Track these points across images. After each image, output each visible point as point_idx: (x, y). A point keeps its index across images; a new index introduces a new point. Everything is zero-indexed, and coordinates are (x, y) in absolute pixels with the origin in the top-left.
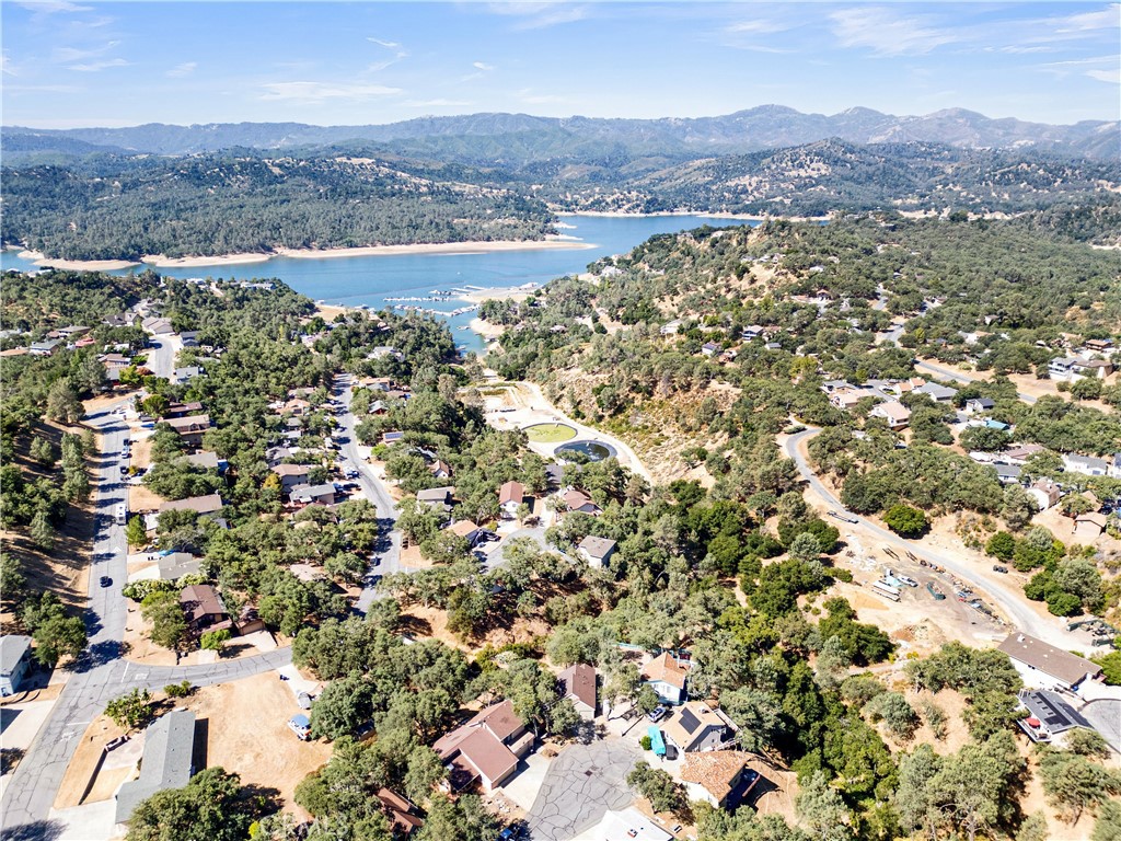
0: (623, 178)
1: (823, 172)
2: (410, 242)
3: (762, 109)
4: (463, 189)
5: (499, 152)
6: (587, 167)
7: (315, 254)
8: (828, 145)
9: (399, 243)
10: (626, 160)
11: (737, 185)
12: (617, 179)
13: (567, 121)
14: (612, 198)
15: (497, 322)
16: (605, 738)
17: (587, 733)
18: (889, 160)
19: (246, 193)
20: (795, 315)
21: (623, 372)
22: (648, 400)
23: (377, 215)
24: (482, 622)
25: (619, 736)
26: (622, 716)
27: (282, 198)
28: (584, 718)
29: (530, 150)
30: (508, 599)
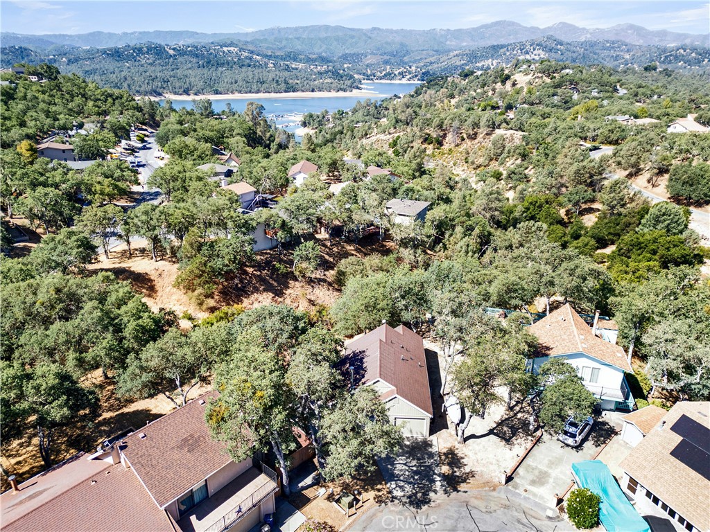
0: (406, 63)
1: (542, 56)
2: (258, 92)
3: (497, 24)
4: (297, 67)
5: (323, 48)
6: (382, 57)
8: (545, 39)
9: (250, 92)
10: (407, 53)
12: (402, 63)
13: (368, 31)
14: (399, 71)
15: (314, 127)
16: (463, 487)
17: (416, 473)
18: (587, 50)
19: (149, 64)
20: (556, 97)
21: (415, 128)
22: (438, 149)
23: (236, 76)
24: (236, 281)
25: (496, 480)
26: (491, 432)
27: (174, 67)
28: (405, 433)
29: (344, 47)
30: (282, 256)
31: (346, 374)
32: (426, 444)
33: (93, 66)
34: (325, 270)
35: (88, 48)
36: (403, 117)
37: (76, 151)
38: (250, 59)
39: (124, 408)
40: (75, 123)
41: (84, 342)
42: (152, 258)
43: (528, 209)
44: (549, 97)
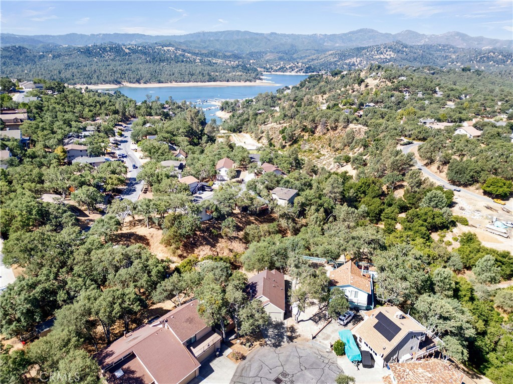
0: (294, 59)
1: (392, 56)
2: (189, 81)
4: (217, 62)
5: (235, 47)
6: (278, 54)
7: (142, 86)
8: (395, 44)
9: (183, 82)
10: (296, 51)
11: (350, 62)
12: (291, 60)
13: (268, 35)
14: (289, 66)
15: (229, 111)
16: (295, 340)
17: (276, 335)
18: (425, 52)
19: (111, 60)
20: (393, 98)
21: (297, 121)
22: (312, 136)
23: (174, 70)
24: (191, 239)
25: (309, 338)
26: (310, 319)
27: (128, 62)
28: (273, 319)
29: (250, 47)
30: (215, 225)
31: (248, 293)
32: (282, 324)
33: (70, 60)
34: (238, 232)
35: (66, 46)
36: (289, 113)
37: (88, 151)
38: (183, 56)
42: (146, 226)
43: (361, 187)
44: (388, 97)
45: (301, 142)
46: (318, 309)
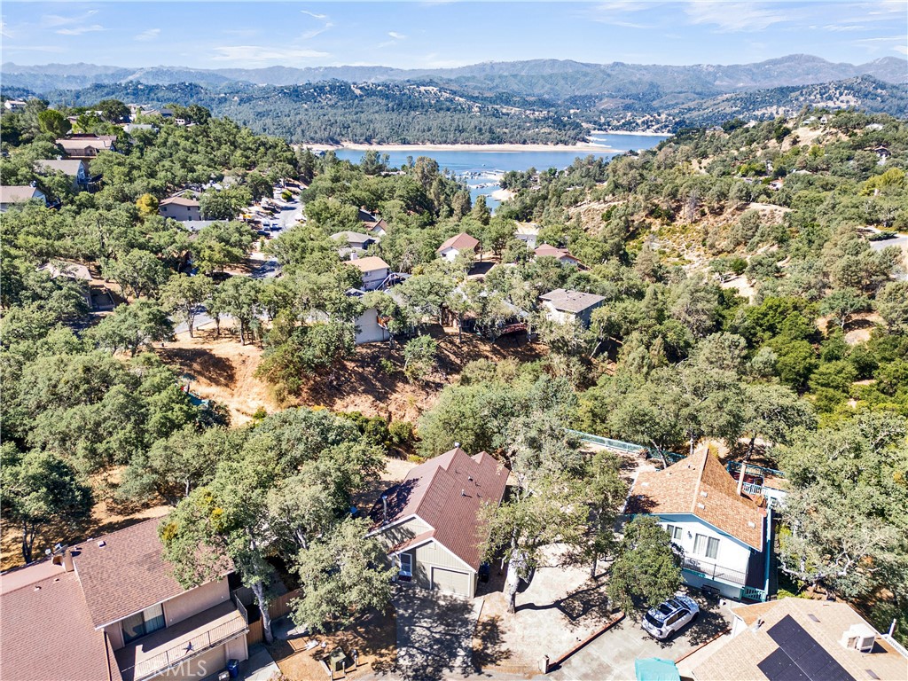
0: (654, 110)
1: (852, 104)
2: (455, 142)
3: (791, 58)
4: (509, 112)
5: (546, 89)
6: (622, 100)
7: (374, 148)
8: (859, 81)
9: (445, 142)
10: (658, 95)
11: (764, 114)
12: (649, 109)
13: (608, 66)
14: (642, 120)
15: (516, 189)
16: (488, 668)
17: (437, 641)
19: (330, 106)
20: (850, 162)
21: (639, 197)
22: (668, 225)
23: (431, 123)
24: (332, 377)
26: (557, 604)
27: (358, 109)
28: (445, 591)
29: (573, 88)
30: (393, 351)
32: (466, 608)
33: (266, 107)
34: (447, 374)
35: (264, 85)
36: (624, 181)
37: (201, 209)
38: (451, 101)
39: (137, 513)
40: (213, 176)
41: (101, 431)
42: (240, 341)
43: (765, 315)
44: (842, 161)
45: (644, 237)
46: (589, 576)
